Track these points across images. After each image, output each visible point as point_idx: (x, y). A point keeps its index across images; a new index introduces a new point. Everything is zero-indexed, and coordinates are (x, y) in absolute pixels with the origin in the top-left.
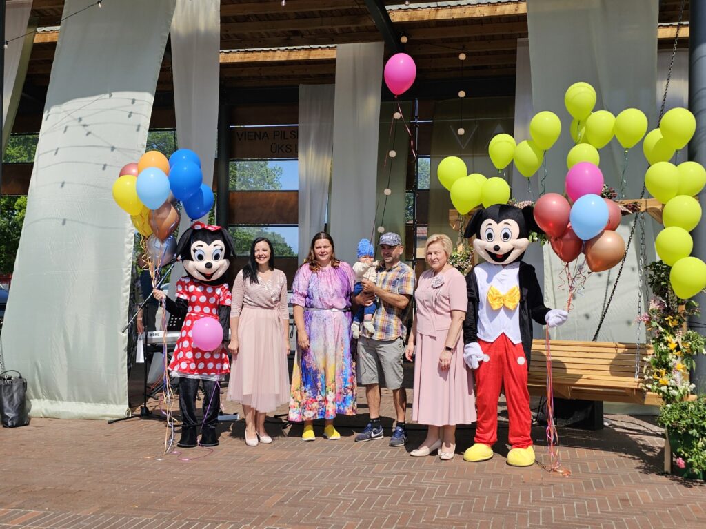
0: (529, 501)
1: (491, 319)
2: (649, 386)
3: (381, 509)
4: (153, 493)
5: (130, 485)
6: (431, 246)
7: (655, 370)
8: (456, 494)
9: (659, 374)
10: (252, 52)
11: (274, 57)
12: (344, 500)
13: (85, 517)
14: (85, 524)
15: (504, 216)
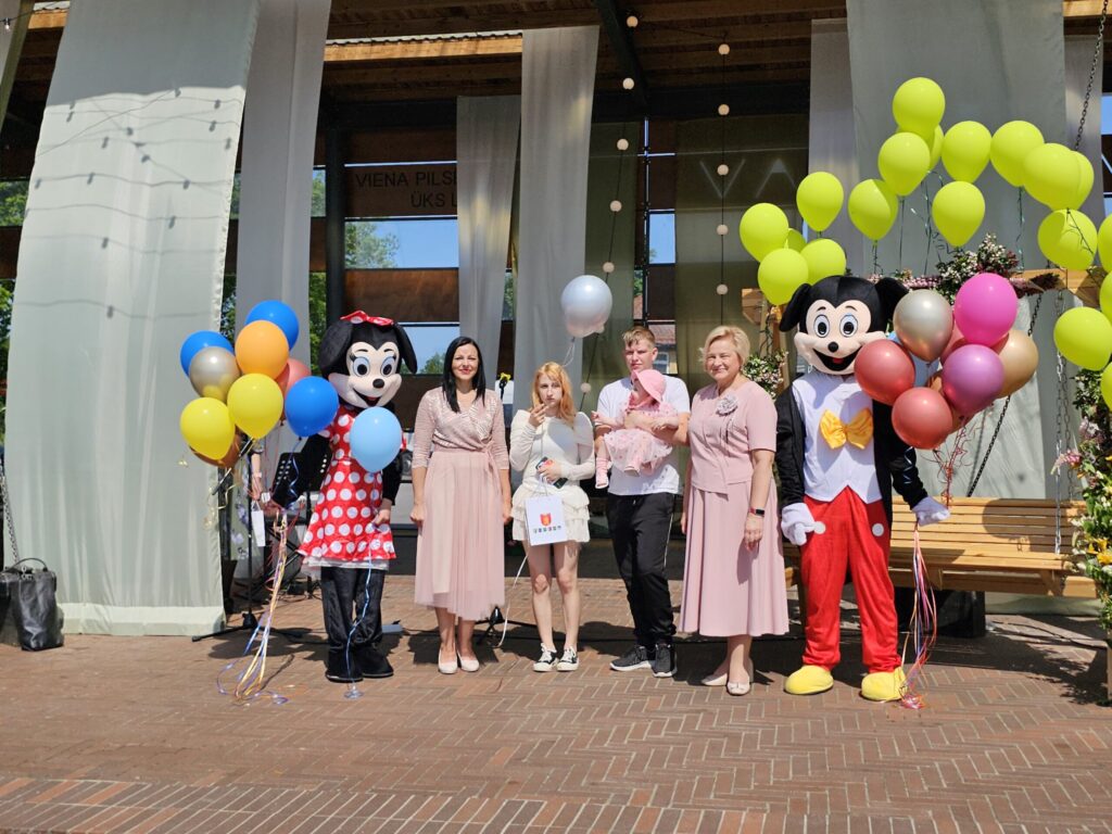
0: (912, 750)
1: (826, 467)
3: (681, 767)
4: (303, 749)
5: (263, 736)
6: (716, 343)
7: (1090, 540)
9: (1096, 546)
10: (383, 43)
11: (419, 51)
13: (205, 790)
14: (209, 801)
15: (845, 295)
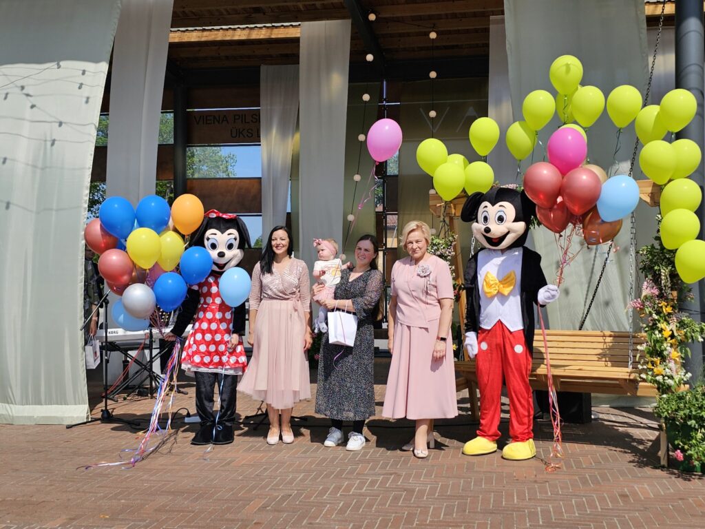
2: (644, 376)
7: (648, 358)
8: (448, 493)
9: (653, 363)
10: (210, 30)
11: (233, 36)
12: (329, 503)
